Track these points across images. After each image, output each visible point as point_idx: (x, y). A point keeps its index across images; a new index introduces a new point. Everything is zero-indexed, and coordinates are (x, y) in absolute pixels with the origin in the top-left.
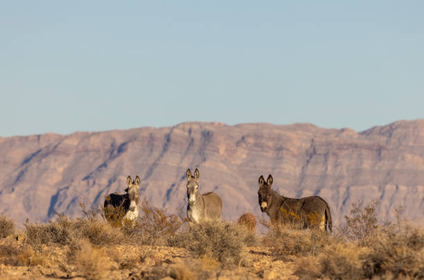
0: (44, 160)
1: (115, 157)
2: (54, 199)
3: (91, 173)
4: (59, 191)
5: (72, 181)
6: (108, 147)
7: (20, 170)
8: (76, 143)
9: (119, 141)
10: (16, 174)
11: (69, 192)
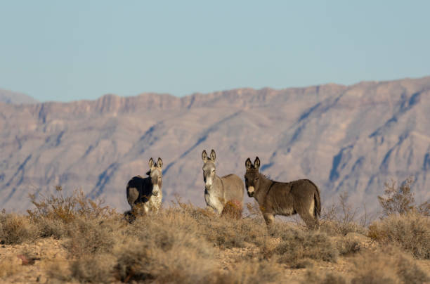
0: (324, 115)
1: (406, 109)
2: (337, 160)
3: (379, 129)
4: (342, 150)
5: (357, 138)
6: (398, 98)
7: (296, 127)
8: (360, 94)
9: (411, 91)
10: (292, 131)
11: (355, 151)
